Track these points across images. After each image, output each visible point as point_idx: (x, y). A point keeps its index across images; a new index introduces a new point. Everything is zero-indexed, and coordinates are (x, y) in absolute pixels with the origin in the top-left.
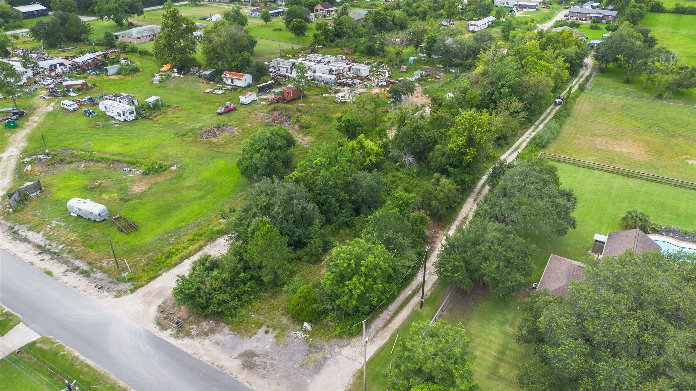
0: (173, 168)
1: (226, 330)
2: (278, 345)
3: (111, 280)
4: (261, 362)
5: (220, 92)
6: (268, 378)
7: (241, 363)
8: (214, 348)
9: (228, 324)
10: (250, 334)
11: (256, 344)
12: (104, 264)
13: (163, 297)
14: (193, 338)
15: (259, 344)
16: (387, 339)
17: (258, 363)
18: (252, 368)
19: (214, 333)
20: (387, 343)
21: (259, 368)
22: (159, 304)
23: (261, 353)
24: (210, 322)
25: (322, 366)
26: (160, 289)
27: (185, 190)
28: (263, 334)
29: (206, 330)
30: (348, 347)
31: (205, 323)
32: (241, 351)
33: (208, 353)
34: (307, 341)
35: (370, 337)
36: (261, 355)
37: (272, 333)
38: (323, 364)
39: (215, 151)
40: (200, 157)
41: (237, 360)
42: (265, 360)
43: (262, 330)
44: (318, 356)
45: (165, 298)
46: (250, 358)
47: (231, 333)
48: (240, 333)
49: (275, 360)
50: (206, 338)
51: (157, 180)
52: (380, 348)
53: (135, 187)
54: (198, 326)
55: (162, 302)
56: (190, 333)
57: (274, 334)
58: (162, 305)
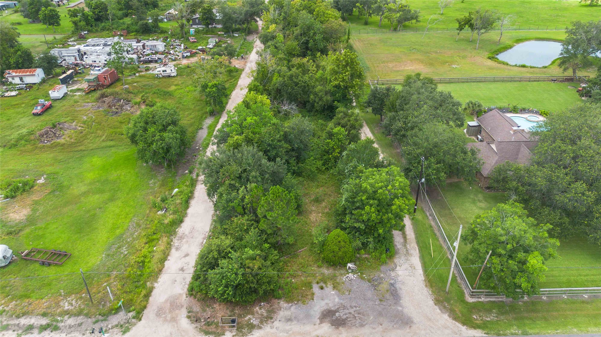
0: (41, 181)
1: (283, 304)
2: (343, 293)
3: (94, 320)
4: (346, 314)
5: (14, 93)
6: (366, 324)
7: (330, 325)
10: (309, 297)
11: (323, 303)
12: (67, 307)
13: (182, 306)
14: (260, 328)
15: (326, 301)
16: (417, 248)
17: (344, 317)
18: (344, 324)
19: (275, 312)
20: (420, 251)
21: (350, 321)
22: (185, 316)
23: (337, 307)
24: (261, 305)
25: (396, 291)
26: (169, 302)
27: (82, 198)
28: (320, 291)
29: (265, 314)
30: (398, 268)
31: (257, 308)
32: (318, 315)
33: (290, 332)
34: (362, 278)
35: (405, 253)
36: (338, 309)
37: (326, 286)
38: (396, 290)
39: (75, 151)
40: (62, 161)
41: (323, 325)
42: (347, 311)
43: (316, 289)
44: (384, 286)
45: (185, 307)
46: (332, 317)
47: (290, 304)
48: (298, 301)
49: (355, 307)
50: (272, 321)
51: (34, 198)
52: (420, 257)
53: (11, 215)
54: (253, 314)
55: (186, 312)
56: (252, 324)
57: (330, 287)
58: (190, 314)
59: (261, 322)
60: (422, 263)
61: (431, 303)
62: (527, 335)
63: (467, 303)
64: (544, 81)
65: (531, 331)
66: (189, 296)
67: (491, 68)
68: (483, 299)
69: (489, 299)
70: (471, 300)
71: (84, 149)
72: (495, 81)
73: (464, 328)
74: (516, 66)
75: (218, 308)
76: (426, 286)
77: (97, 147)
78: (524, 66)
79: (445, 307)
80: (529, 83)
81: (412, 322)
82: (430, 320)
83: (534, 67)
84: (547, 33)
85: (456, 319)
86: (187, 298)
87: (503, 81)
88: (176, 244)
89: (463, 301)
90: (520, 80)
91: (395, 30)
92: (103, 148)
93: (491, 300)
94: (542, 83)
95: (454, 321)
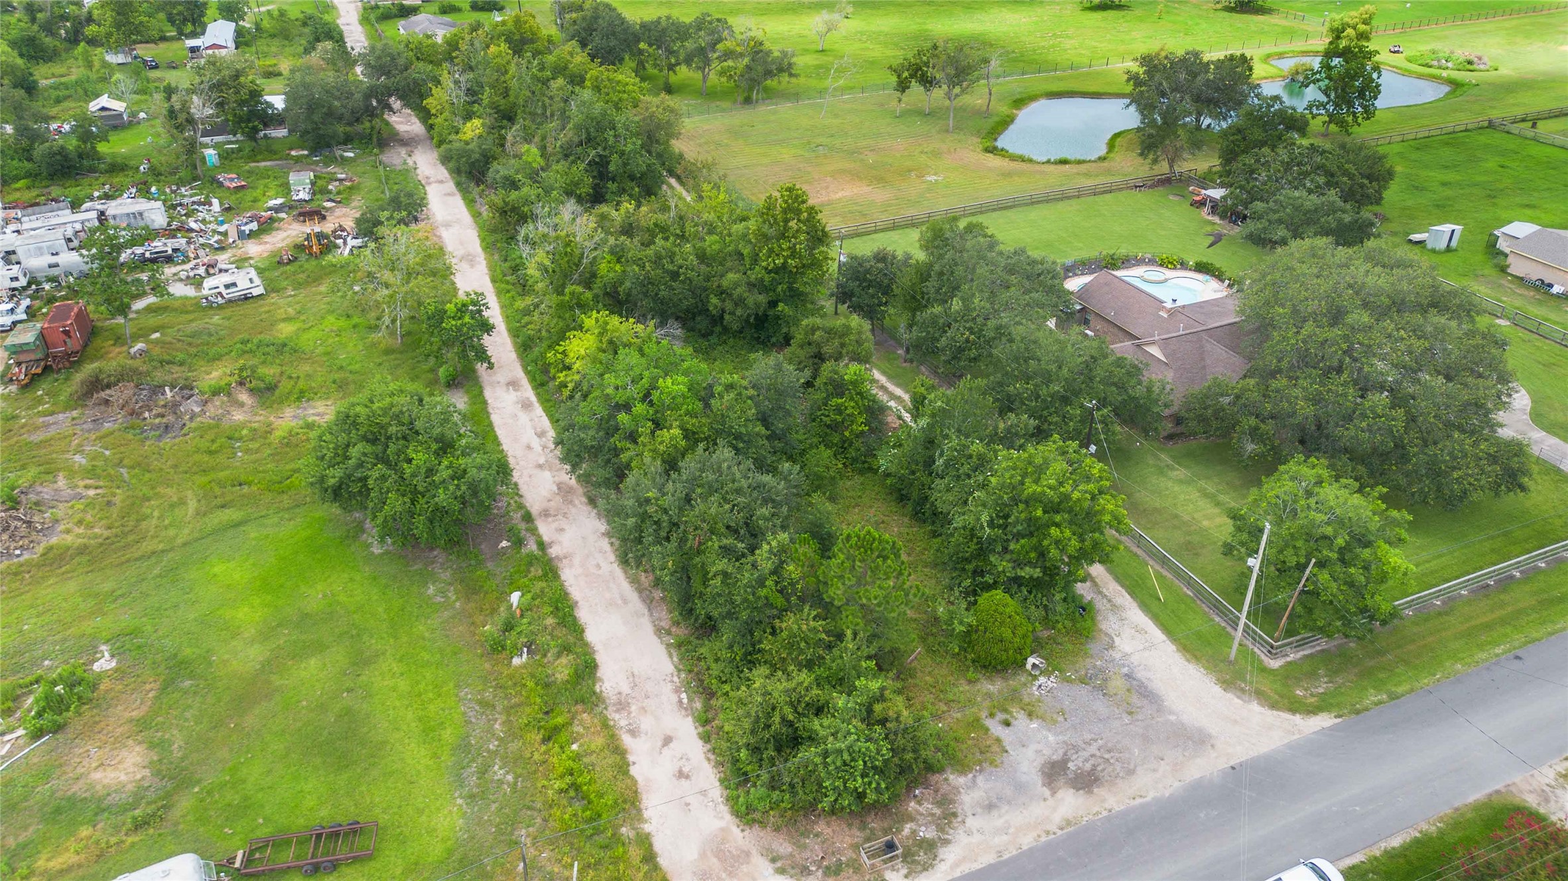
0: (105, 663)
1: (956, 780)
2: (1055, 722)
4: (1086, 760)
6: (1136, 767)
7: (1072, 791)
8: (1000, 816)
9: (941, 770)
10: (996, 749)
11: (1030, 752)
13: (748, 854)
14: (947, 842)
15: (1033, 747)
16: (1123, 591)
17: (1088, 766)
18: (1097, 780)
19: (952, 802)
20: (1132, 594)
21: (1104, 770)
22: (771, 871)
23: (1061, 752)
24: (915, 796)
25: (1146, 687)
26: (709, 853)
27: (273, 678)
28: (1007, 730)
29: (937, 811)
30: (1117, 640)
31: (912, 804)
32: (1038, 780)
33: (1012, 830)
34: (1068, 680)
35: (1108, 606)
36: (1065, 754)
37: (1013, 717)
38: (1142, 685)
39: (137, 559)
40: (122, 596)
41: (1061, 794)
42: (1086, 754)
43: (995, 728)
44: (1117, 684)
45: (754, 852)
46: (1066, 774)
47: (970, 776)
48: (980, 763)
49: (1096, 740)
50: (959, 819)
51: (127, 715)
52: (1140, 607)
53: (97, 775)
54: (911, 819)
55: (767, 863)
56: (924, 840)
57: (1020, 716)
58: (779, 864)
59: (941, 829)
60: (1151, 619)
61: (1217, 690)
62: (1398, 698)
63: (1272, 671)
64: (1121, 189)
65: (1400, 690)
66: (747, 828)
67: (1008, 175)
68: (1292, 657)
69: (1301, 653)
70: (1275, 664)
71: (161, 546)
72: (1033, 203)
73: (1298, 718)
74: (1048, 162)
75: (829, 831)
76: (1188, 661)
77: (196, 535)
78: (1064, 162)
79: (1243, 690)
80: (1097, 198)
81: (1210, 736)
82: (1235, 722)
83: (1084, 162)
84: (1060, 79)
85: (1274, 706)
86: (746, 833)
87: (1048, 201)
88: (623, 723)
89: (1264, 670)
90: (1079, 194)
91: (748, 101)
92: (215, 532)
93: (1306, 652)
94: (1121, 196)
95: (1275, 712)
